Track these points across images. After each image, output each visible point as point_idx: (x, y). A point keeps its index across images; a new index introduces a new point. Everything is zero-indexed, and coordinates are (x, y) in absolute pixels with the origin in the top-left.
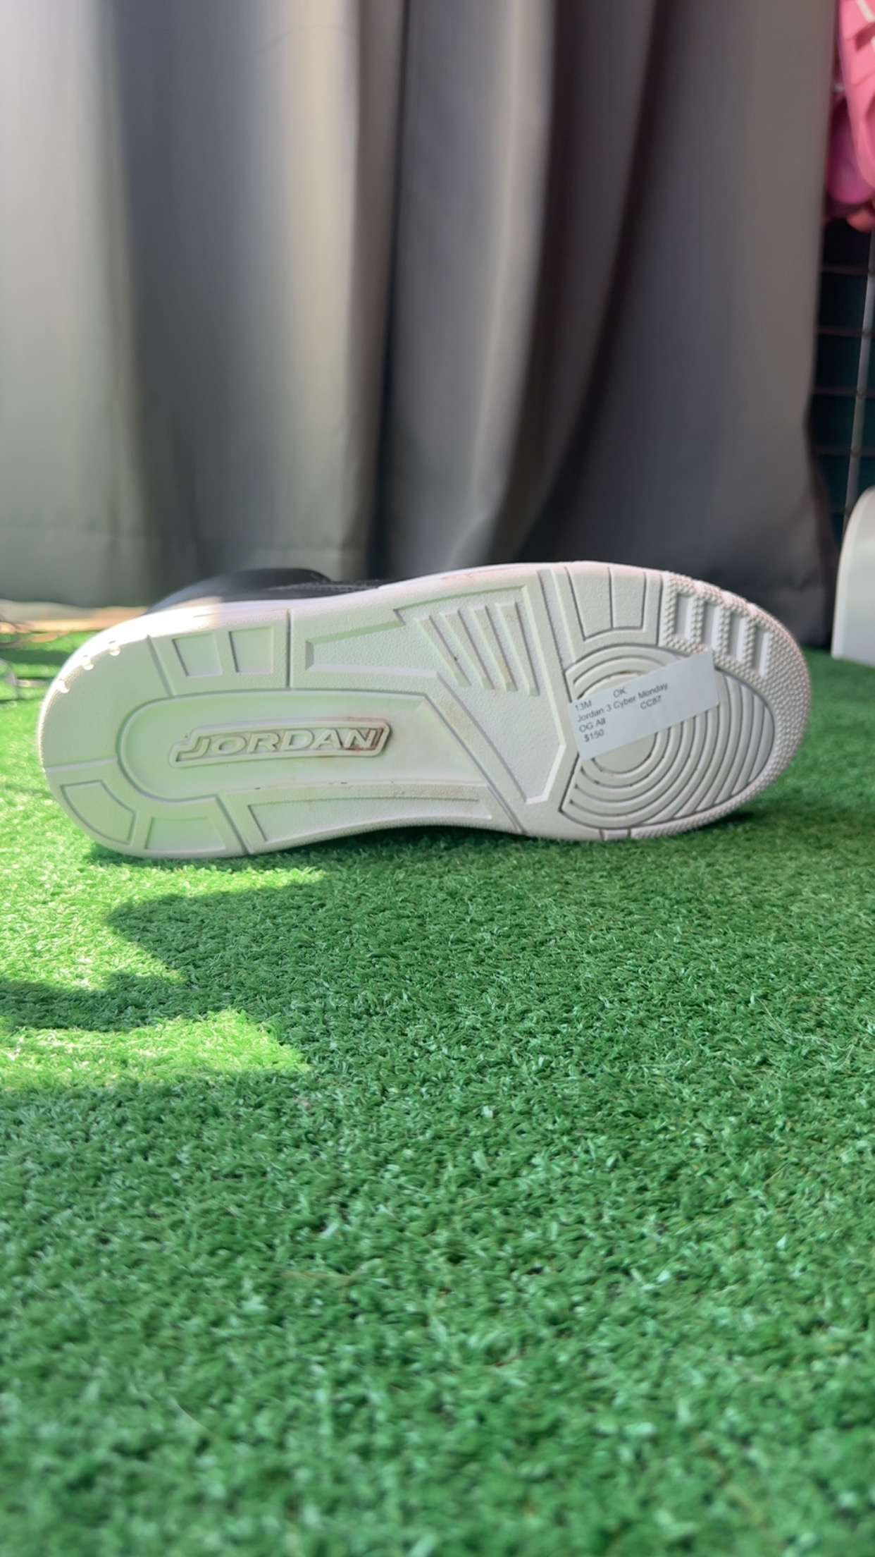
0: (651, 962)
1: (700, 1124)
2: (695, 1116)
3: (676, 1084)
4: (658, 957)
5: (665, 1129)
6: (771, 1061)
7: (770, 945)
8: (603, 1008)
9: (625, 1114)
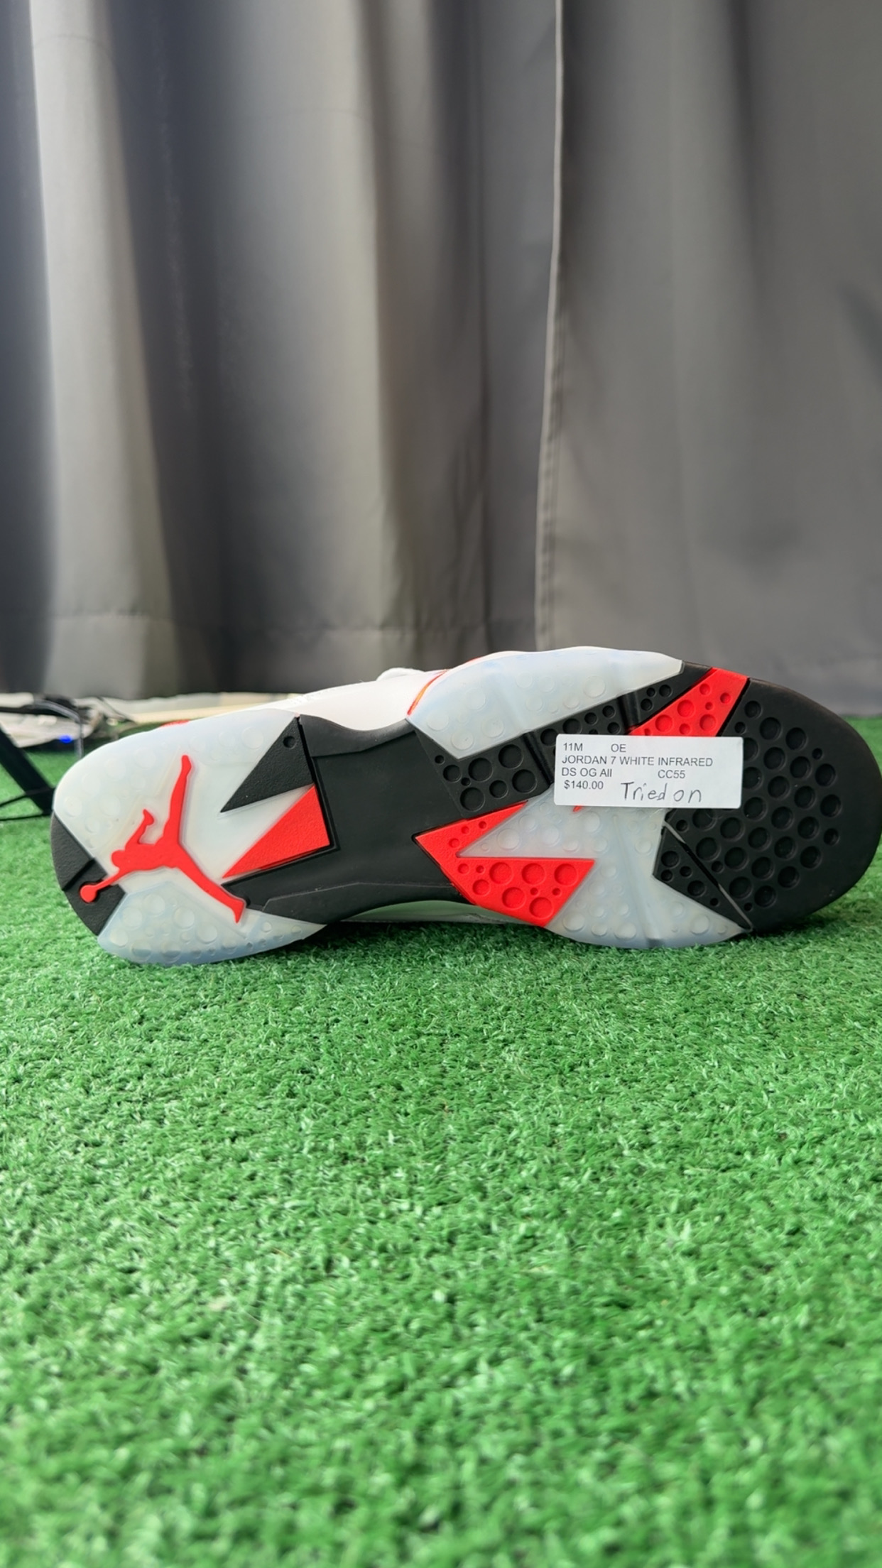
0: (693, 1094)
1: (694, 1319)
2: (692, 1306)
3: (682, 1261)
4: (702, 1086)
5: (650, 1324)
6: (807, 1230)
7: (841, 1071)
8: (619, 1155)
9: (607, 1305)
